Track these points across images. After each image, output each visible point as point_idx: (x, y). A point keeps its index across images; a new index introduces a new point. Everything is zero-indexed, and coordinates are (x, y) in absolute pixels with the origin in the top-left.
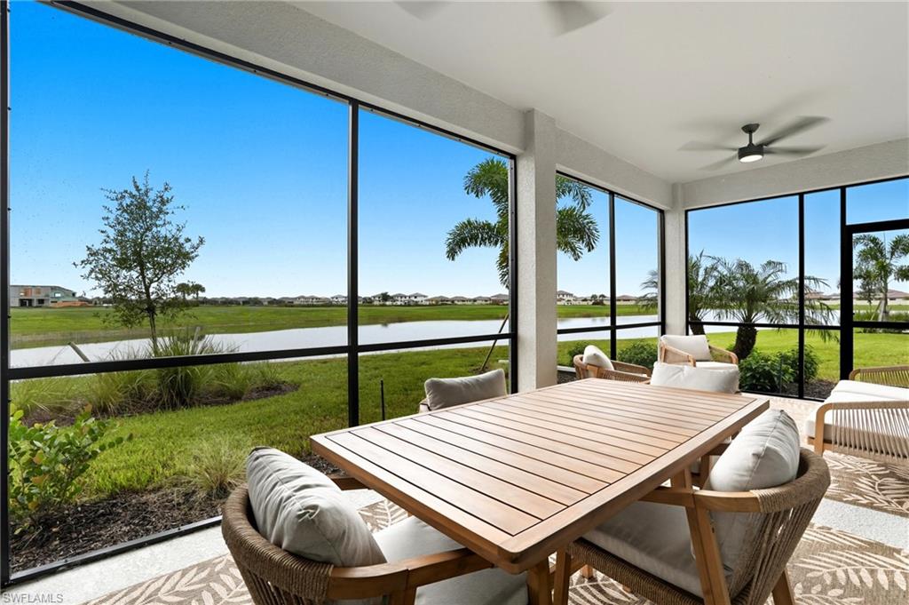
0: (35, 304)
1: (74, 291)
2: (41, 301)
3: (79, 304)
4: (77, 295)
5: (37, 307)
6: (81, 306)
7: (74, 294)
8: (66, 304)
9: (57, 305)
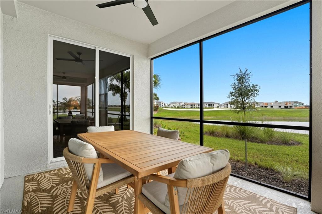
0: (289, 107)
1: (303, 103)
2: (291, 107)
3: (304, 107)
4: (304, 105)
5: (289, 108)
6: (305, 108)
7: (303, 104)
8: (300, 107)
9: (296, 108)
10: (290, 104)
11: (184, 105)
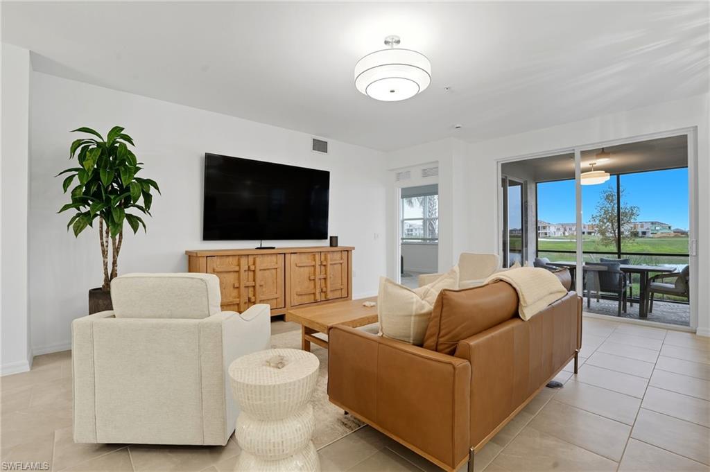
0: (640, 235)
1: (671, 225)
2: (644, 233)
3: (673, 234)
4: (672, 228)
5: (641, 237)
6: (675, 236)
7: (670, 228)
8: (664, 235)
9: (656, 236)
10: (642, 227)
11: (412, 230)
